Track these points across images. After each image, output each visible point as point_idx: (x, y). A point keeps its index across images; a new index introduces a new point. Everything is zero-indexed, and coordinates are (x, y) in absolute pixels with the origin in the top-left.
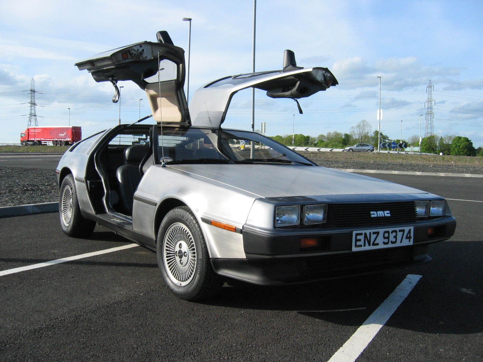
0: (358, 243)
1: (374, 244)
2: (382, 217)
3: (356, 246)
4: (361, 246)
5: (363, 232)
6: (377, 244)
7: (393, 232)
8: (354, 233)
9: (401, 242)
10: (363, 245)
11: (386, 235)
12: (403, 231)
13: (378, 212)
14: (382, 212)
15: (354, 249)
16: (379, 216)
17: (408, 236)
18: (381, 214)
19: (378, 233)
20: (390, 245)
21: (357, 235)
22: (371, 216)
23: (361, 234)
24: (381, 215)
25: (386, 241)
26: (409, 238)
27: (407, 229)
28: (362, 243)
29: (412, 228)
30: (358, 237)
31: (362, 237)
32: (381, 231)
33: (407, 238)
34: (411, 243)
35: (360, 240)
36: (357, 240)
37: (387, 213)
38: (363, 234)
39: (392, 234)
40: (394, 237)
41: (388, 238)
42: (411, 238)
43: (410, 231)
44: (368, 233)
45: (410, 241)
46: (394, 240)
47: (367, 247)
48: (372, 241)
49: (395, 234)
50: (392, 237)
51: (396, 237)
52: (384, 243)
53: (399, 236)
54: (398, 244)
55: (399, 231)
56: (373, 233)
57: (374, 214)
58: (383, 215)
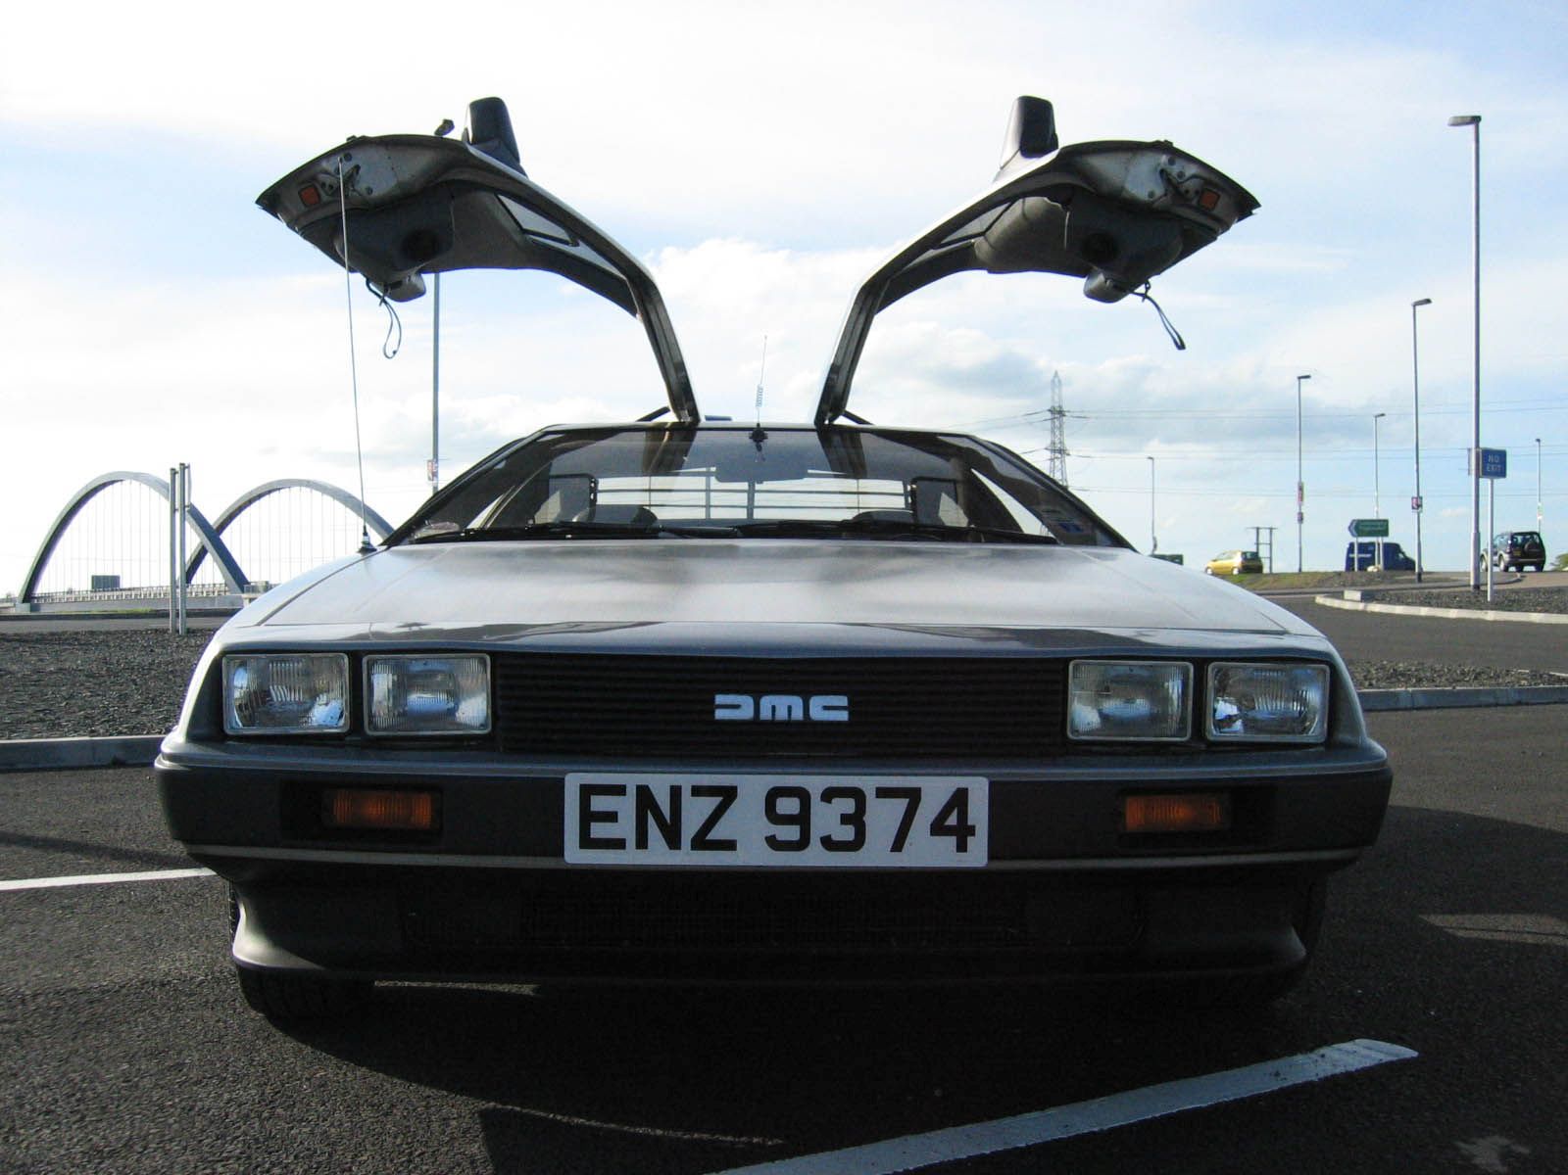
0: (599, 830)
1: (701, 842)
2: (789, 723)
3: (587, 842)
4: (619, 844)
5: (631, 780)
6: (729, 845)
7: (828, 795)
8: (573, 782)
9: (898, 845)
10: (631, 842)
11: (788, 806)
12: (914, 796)
13: (767, 702)
14: (796, 702)
15: (574, 854)
16: (765, 714)
17: (952, 820)
18: (782, 706)
19: (729, 795)
20: (814, 857)
21: (587, 791)
22: (713, 712)
23: (620, 790)
24: (782, 715)
25: (792, 833)
26: (963, 832)
27: (936, 789)
28: (625, 828)
29: (979, 789)
30: (599, 803)
31: (626, 807)
32: (753, 786)
33: (938, 828)
34: (977, 855)
35: (611, 817)
36: (587, 817)
37: (828, 708)
38: (632, 792)
39: (830, 802)
40: (845, 819)
41: (803, 819)
42: (973, 834)
43: (960, 799)
44: (660, 783)
45: (962, 847)
46: (847, 833)
47: (658, 854)
48: (690, 828)
49: (848, 805)
50: (827, 819)
51: (856, 819)
52: (773, 843)
53: (883, 817)
54: (876, 854)
55: (883, 793)
56: (697, 791)
57: (734, 708)
58: (798, 714)
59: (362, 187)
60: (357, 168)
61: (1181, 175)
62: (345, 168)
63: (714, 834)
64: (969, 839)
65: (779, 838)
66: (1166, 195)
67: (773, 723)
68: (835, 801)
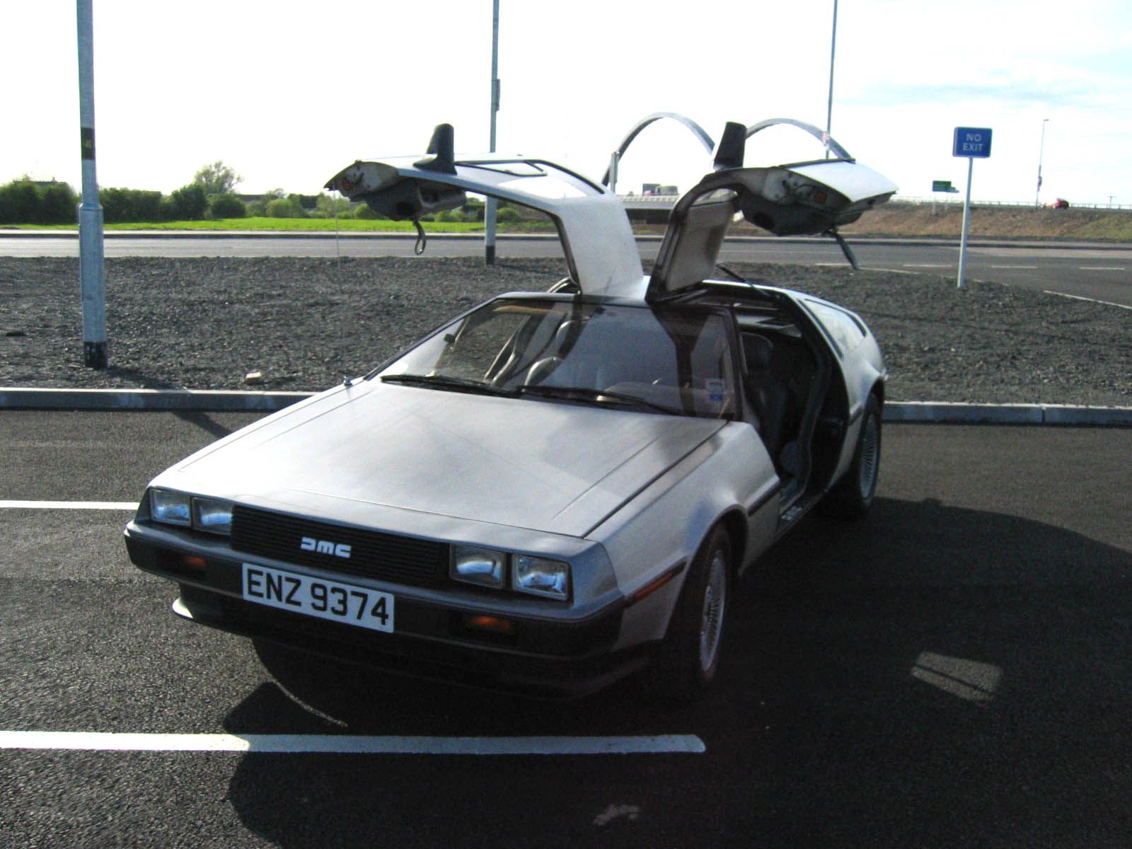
0: (255, 588)
1: (289, 601)
2: (327, 555)
3: (250, 592)
4: (261, 595)
5: (265, 570)
6: (298, 604)
7: (334, 590)
8: (245, 567)
9: (359, 616)
10: (265, 595)
11: (319, 592)
12: (365, 597)
13: (321, 543)
14: (332, 546)
15: (246, 596)
16: (319, 549)
17: (380, 610)
18: (326, 547)
19: (298, 583)
20: (328, 615)
21: (251, 572)
22: (300, 545)
23: (260, 573)
24: (325, 551)
25: (320, 603)
26: (384, 617)
27: (374, 596)
28: (262, 589)
29: (390, 600)
30: (255, 577)
31: (263, 580)
32: (307, 582)
33: (374, 613)
34: (389, 627)
35: (258, 584)
36: (251, 582)
37: (343, 551)
38: (265, 575)
39: (334, 593)
40: (340, 602)
41: (324, 598)
42: (388, 618)
43: (382, 602)
44: (275, 574)
45: (383, 623)
46: (340, 608)
47: (273, 602)
48: (285, 593)
49: (340, 596)
50: (334, 600)
51: (343, 602)
52: (313, 605)
53: (354, 603)
54: (350, 619)
55: (354, 593)
56: (287, 579)
57: (309, 544)
58: (331, 552)
61: (795, 184)
63: (293, 598)
64: (387, 620)
65: (316, 604)
66: (785, 197)
67: (321, 554)
68: (336, 593)
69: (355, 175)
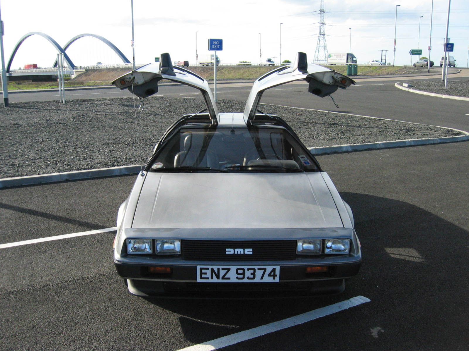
0: (203, 276)
1: (223, 278)
2: (241, 254)
3: (201, 278)
4: (208, 278)
5: (210, 267)
6: (229, 279)
7: (248, 269)
8: (198, 268)
9: (262, 278)
10: (210, 278)
11: (240, 271)
12: (265, 269)
13: (236, 250)
14: (242, 250)
15: (199, 280)
16: (236, 253)
17: (272, 274)
18: (239, 251)
19: (229, 269)
20: (246, 280)
21: (201, 269)
22: (226, 253)
23: (208, 269)
24: (239, 253)
25: (241, 276)
26: (275, 276)
27: (269, 268)
28: (209, 275)
29: (278, 268)
30: (203, 271)
31: (209, 272)
32: (233, 268)
33: (270, 275)
34: (277, 280)
35: (206, 274)
36: (201, 273)
37: (248, 251)
38: (210, 270)
39: (248, 270)
40: (251, 274)
41: (243, 274)
42: (277, 276)
43: (274, 270)
44: (215, 268)
45: (274, 279)
46: (252, 276)
47: (215, 280)
48: (221, 275)
49: (252, 271)
50: (248, 274)
51: (254, 274)
52: (237, 278)
53: (259, 273)
54: (257, 280)
55: (259, 269)
56: (223, 269)
57: (230, 251)
58: (242, 253)
59: (136, 82)
60: (135, 77)
61: (337, 77)
62: (132, 77)
63: (226, 277)
64: (276, 277)
65: (239, 277)
66: (333, 82)
67: (238, 255)
68: (250, 270)
69: (130, 78)
